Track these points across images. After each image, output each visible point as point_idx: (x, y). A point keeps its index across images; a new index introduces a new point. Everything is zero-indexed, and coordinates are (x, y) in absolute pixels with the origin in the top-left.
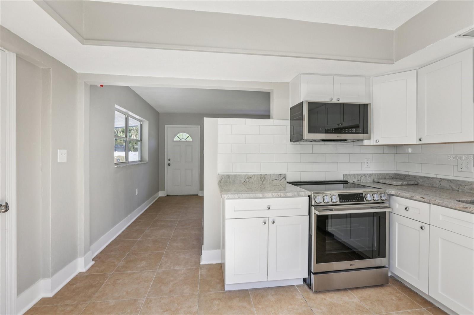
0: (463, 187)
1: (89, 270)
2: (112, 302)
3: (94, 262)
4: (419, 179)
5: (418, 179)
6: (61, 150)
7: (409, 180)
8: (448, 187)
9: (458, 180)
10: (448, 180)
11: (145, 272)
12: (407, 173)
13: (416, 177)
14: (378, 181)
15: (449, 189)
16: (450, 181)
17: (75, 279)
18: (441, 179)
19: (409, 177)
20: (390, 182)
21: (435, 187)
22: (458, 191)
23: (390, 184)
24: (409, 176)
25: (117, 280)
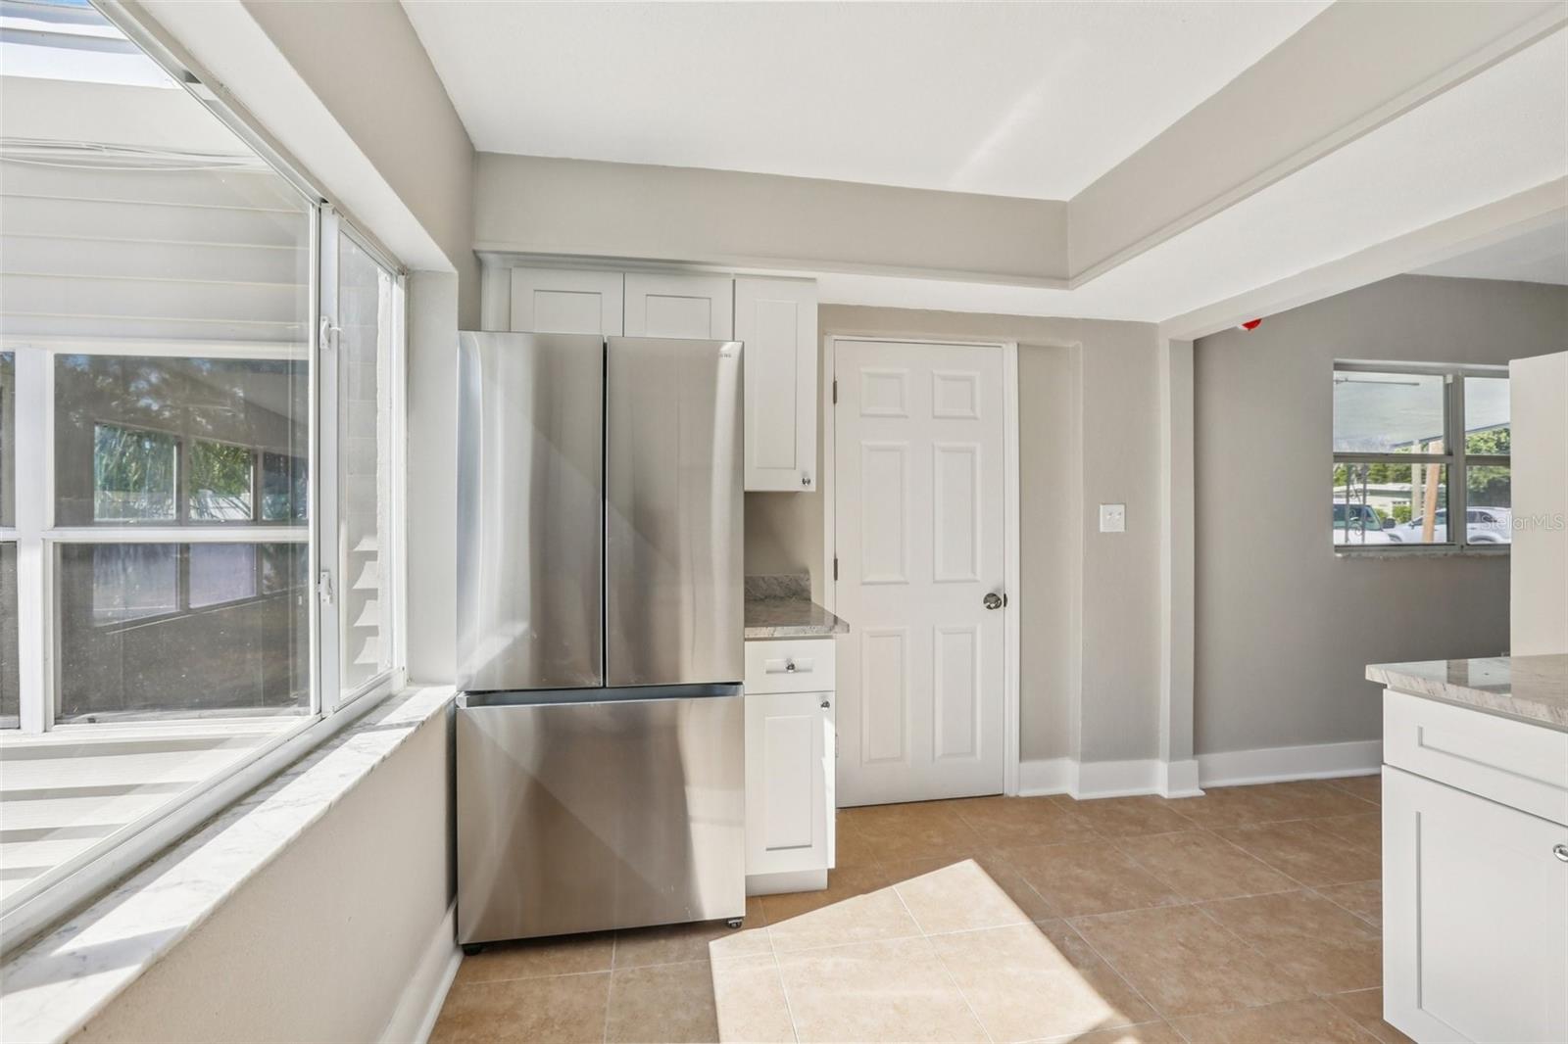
1: (1176, 800)
2: (1132, 863)
3: (1203, 793)
6: (1106, 506)
11: (1274, 872)
17: (1137, 800)
25: (1195, 843)
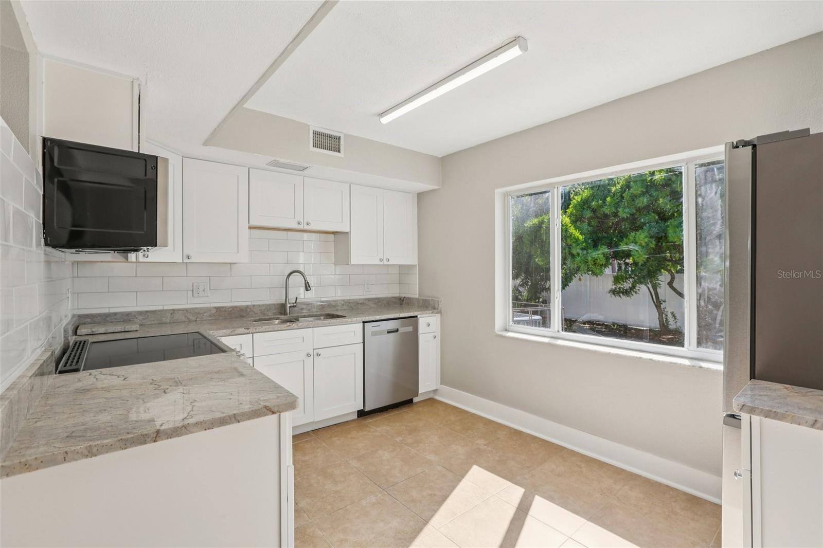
0: (202, 315)
4: (137, 317)
5: (135, 316)
7: (115, 321)
8: (183, 318)
9: (196, 308)
10: (182, 310)
12: (106, 311)
13: (131, 314)
14: (93, 332)
15: (185, 322)
16: (186, 310)
18: (173, 310)
19: (116, 317)
20: (127, 327)
21: (166, 323)
22: (196, 321)
23: (127, 330)
24: (115, 314)
